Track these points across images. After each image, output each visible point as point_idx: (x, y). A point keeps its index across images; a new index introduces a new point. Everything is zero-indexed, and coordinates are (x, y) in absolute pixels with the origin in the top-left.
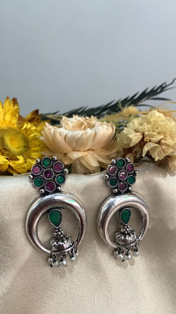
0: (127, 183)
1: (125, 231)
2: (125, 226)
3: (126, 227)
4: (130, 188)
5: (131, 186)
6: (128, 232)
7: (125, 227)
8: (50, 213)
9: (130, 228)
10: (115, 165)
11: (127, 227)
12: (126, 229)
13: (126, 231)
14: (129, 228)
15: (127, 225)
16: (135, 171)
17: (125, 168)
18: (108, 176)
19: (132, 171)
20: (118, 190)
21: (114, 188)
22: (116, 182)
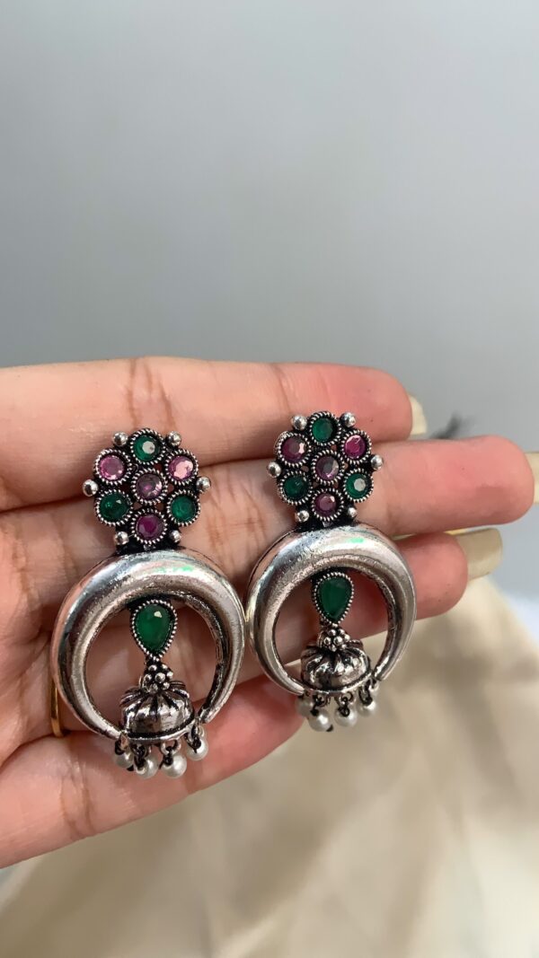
0: (343, 493)
1: (331, 645)
2: (331, 627)
3: (334, 632)
4: (352, 511)
5: (355, 504)
6: (341, 646)
7: (331, 633)
8: (140, 610)
9: (347, 637)
10: (302, 432)
11: (338, 634)
12: (332, 637)
13: (332, 643)
14: (343, 637)
15: (336, 625)
16: (371, 456)
17: (338, 445)
18: (278, 469)
19: (361, 458)
20: (311, 513)
21: (299, 508)
22: (305, 488)
